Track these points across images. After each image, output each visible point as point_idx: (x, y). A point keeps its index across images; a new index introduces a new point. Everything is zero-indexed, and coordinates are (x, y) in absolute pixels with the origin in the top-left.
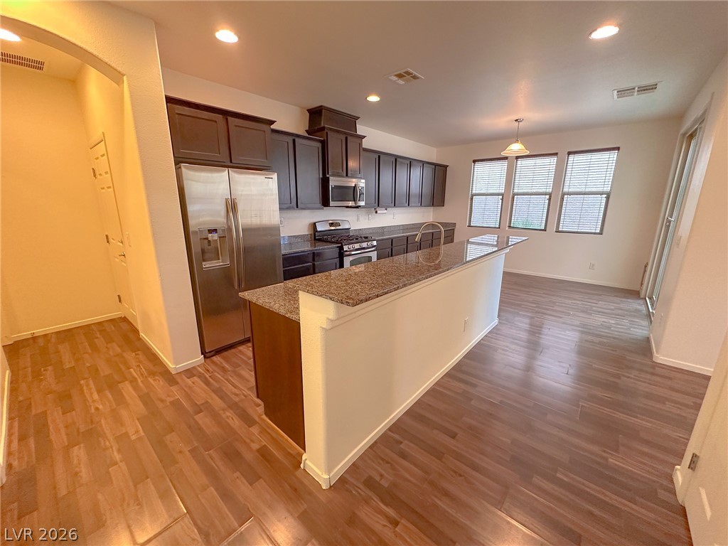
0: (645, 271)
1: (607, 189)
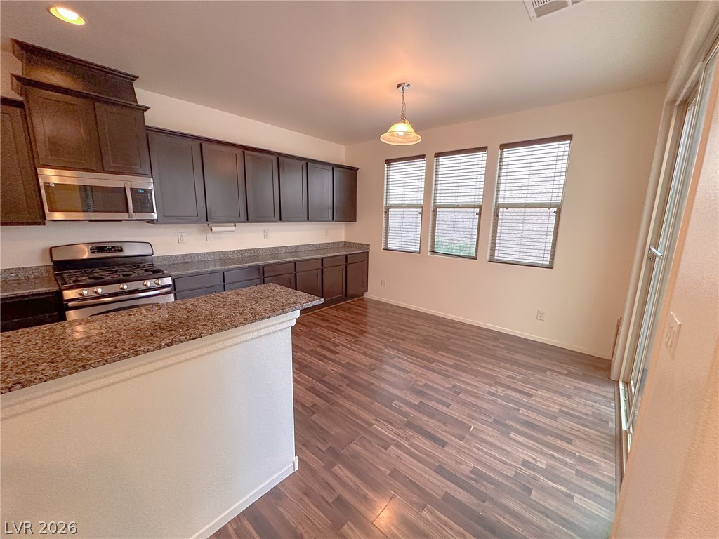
0: (617, 334)
1: (559, 200)
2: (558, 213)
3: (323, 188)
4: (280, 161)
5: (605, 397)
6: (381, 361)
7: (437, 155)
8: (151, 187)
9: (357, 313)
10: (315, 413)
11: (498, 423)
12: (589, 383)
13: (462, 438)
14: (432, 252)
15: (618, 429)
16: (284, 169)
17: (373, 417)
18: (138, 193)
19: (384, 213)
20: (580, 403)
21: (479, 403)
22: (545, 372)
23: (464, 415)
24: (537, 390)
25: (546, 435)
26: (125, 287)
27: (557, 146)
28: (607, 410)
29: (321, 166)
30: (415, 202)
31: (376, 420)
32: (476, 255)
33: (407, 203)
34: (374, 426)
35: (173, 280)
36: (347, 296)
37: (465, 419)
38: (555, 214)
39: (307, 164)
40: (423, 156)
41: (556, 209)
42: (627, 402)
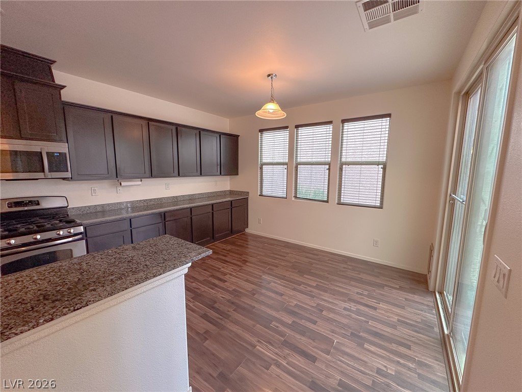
2: (384, 169)
3: (212, 150)
4: (178, 130)
5: (428, 306)
6: (260, 286)
7: (297, 127)
8: (66, 151)
9: (240, 246)
10: (208, 339)
11: (354, 336)
12: (415, 294)
13: (328, 353)
14: (296, 197)
15: (441, 333)
16: (181, 136)
17: (256, 339)
18: (53, 156)
19: (259, 169)
20: (411, 312)
21: (338, 318)
22: (383, 287)
23: (328, 330)
24: (379, 304)
25: (391, 343)
26: (39, 237)
27: (381, 122)
28: (431, 317)
29: (210, 134)
30: (282, 161)
31: (259, 341)
32: (328, 199)
33: (276, 161)
34: (257, 347)
35: (85, 229)
36: (232, 232)
37: (329, 334)
38: (382, 170)
39: (200, 132)
40: (286, 127)
41: (382, 166)
42: (444, 309)
